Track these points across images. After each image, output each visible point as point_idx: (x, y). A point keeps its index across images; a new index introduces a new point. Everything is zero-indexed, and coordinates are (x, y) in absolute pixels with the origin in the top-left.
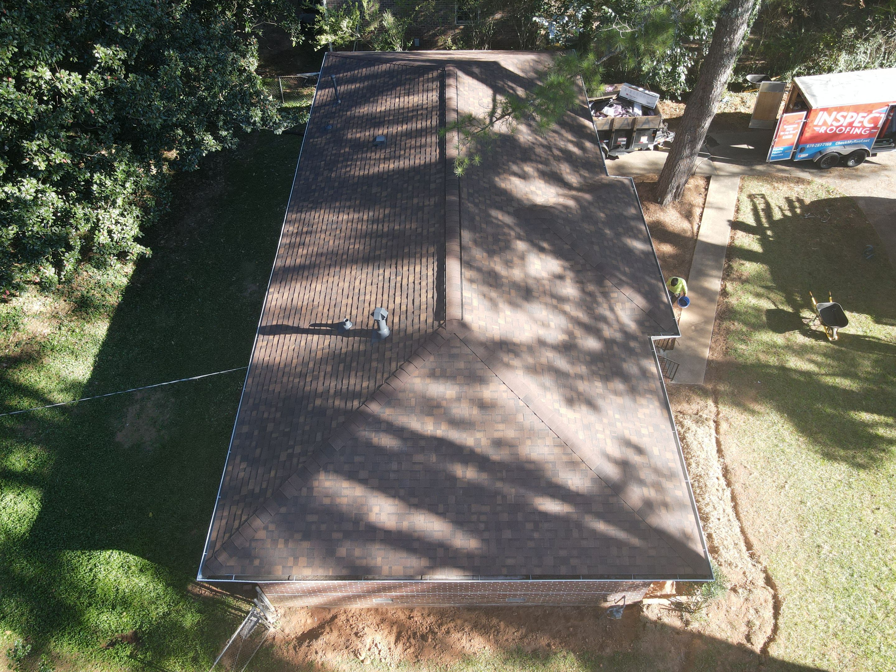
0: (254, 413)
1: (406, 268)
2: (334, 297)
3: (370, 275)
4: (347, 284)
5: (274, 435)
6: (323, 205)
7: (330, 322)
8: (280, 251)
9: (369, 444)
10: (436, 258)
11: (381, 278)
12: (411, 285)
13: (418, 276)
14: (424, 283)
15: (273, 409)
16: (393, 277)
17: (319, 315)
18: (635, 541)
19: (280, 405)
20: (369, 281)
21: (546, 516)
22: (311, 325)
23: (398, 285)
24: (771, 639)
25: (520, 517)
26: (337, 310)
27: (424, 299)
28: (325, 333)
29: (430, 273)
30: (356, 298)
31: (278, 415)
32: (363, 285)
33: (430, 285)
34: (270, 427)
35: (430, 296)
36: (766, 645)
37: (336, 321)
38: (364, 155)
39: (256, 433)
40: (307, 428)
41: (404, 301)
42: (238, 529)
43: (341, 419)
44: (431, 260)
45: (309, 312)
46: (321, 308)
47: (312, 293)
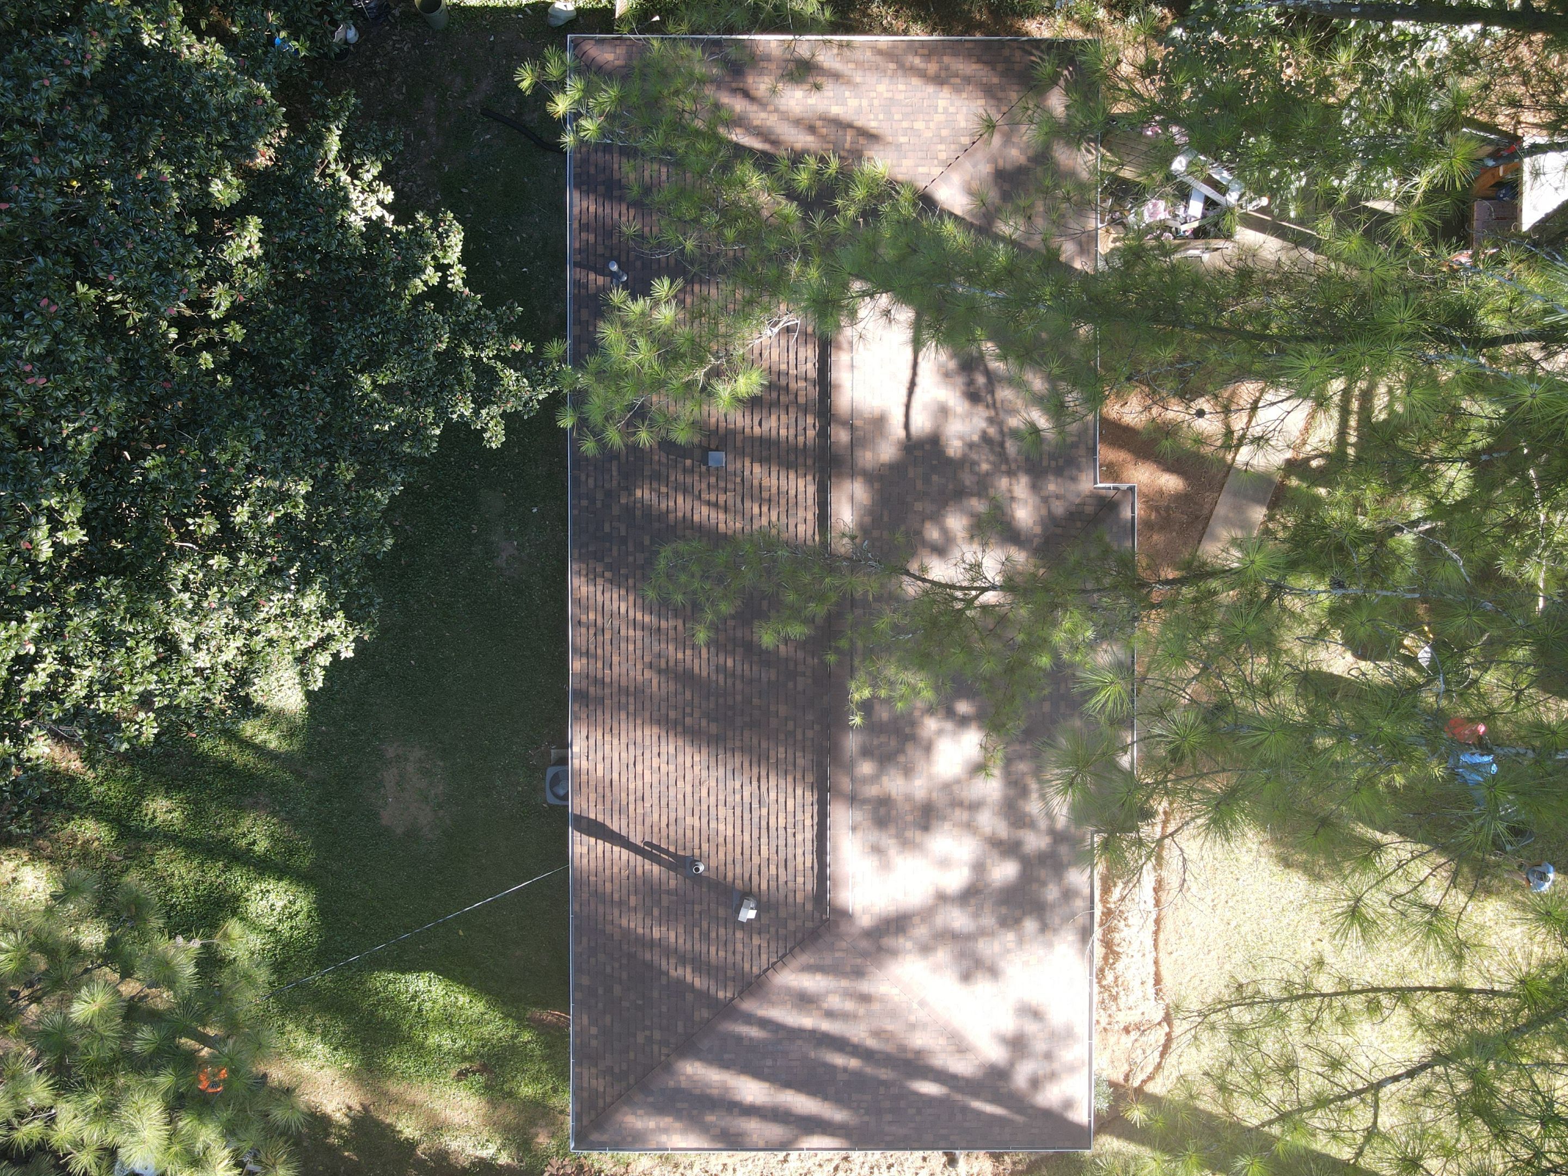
0: (593, 960)
1: (773, 795)
2: (672, 805)
3: (721, 785)
4: (689, 789)
5: (625, 1004)
6: (631, 581)
7: (672, 849)
8: (576, 665)
9: (739, 1039)
10: (816, 797)
11: (738, 797)
12: (781, 832)
13: (791, 820)
14: (799, 837)
15: (616, 965)
16: (755, 805)
17: (656, 829)
18: (1019, 1118)
19: (624, 961)
20: (721, 797)
21: (929, 1100)
22: (646, 844)
23: (764, 824)
24: (1150, 1078)
25: (902, 1104)
26: (681, 832)
27: (800, 867)
28: (670, 867)
29: (808, 822)
30: (704, 820)
31: (624, 975)
32: (713, 799)
33: (809, 844)
34: (617, 990)
35: (808, 864)
36: (1144, 1082)
37: (681, 853)
38: (689, 480)
39: (600, 991)
40: (664, 1009)
41: (773, 857)
42: (604, 1109)
43: (705, 1014)
44: (808, 794)
45: (640, 819)
46: (656, 816)
47: (640, 783)
